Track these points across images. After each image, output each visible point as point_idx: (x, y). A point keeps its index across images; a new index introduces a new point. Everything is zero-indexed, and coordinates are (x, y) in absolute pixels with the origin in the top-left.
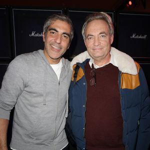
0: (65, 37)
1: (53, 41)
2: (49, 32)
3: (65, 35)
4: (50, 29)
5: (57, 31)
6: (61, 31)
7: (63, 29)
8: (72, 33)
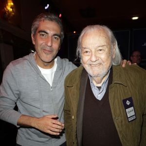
0: (56, 38)
1: (44, 44)
2: (39, 34)
3: (56, 36)
4: (39, 32)
5: (47, 33)
6: (51, 33)
7: (53, 30)
8: (62, 33)
